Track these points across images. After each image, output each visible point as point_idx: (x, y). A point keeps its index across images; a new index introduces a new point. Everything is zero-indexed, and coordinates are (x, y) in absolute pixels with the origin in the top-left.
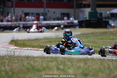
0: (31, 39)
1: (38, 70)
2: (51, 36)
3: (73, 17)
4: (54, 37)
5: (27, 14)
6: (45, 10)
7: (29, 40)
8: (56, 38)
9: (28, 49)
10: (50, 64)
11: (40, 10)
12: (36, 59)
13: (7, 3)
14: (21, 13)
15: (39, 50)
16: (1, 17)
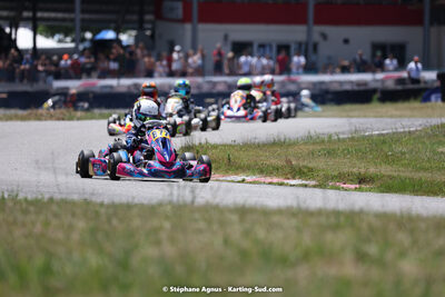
0: (257, 141)
2: (332, 131)
3: (416, 58)
4: (343, 133)
5: (241, 48)
6: (309, 33)
7: (248, 146)
8: (352, 139)
9: (243, 181)
10: (329, 237)
11: (293, 33)
12: (275, 219)
14: (218, 45)
15: (287, 185)
16: (146, 59)
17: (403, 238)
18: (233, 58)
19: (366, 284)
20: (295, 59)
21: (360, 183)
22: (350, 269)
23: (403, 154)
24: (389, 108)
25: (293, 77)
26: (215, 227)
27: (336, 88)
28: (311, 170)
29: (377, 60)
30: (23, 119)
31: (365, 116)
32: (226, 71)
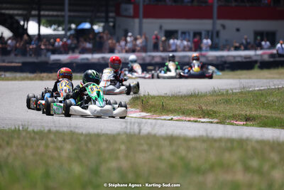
0: (181, 94)
1: (198, 171)
2: (228, 87)
4: (236, 89)
5: (170, 34)
6: (214, 24)
7: (175, 97)
8: (241, 93)
9: (172, 119)
10: (227, 155)
11: (204, 25)
12: (193, 144)
13: (124, 6)
14: (156, 32)
15: (199, 122)
16: (110, 41)
17: (274, 156)
18: (165, 41)
19: (250, 185)
20: (205, 41)
21: (246, 121)
22: (240, 177)
23: (274, 102)
24: (266, 73)
25: (203, 53)
26: (154, 149)
27: (232, 60)
28: (215, 112)
29: (257, 42)
30: (32, 79)
31: (250, 78)
32: (161, 48)
